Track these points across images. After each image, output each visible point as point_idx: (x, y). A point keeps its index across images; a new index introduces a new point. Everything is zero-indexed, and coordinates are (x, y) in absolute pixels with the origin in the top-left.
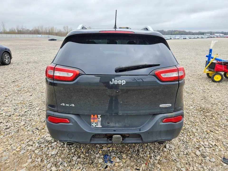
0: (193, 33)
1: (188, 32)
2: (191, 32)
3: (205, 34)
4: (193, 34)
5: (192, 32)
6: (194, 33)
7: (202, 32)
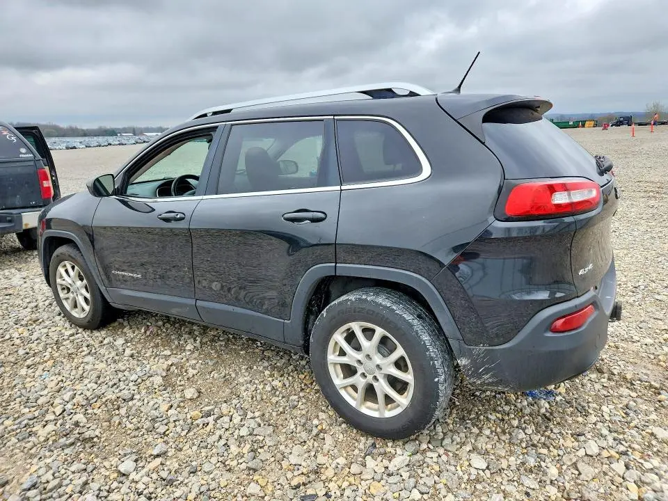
0: (83, 130)
1: (67, 129)
2: (77, 129)
3: (119, 135)
4: (85, 134)
5: (79, 127)
6: (87, 130)
7: (108, 127)
